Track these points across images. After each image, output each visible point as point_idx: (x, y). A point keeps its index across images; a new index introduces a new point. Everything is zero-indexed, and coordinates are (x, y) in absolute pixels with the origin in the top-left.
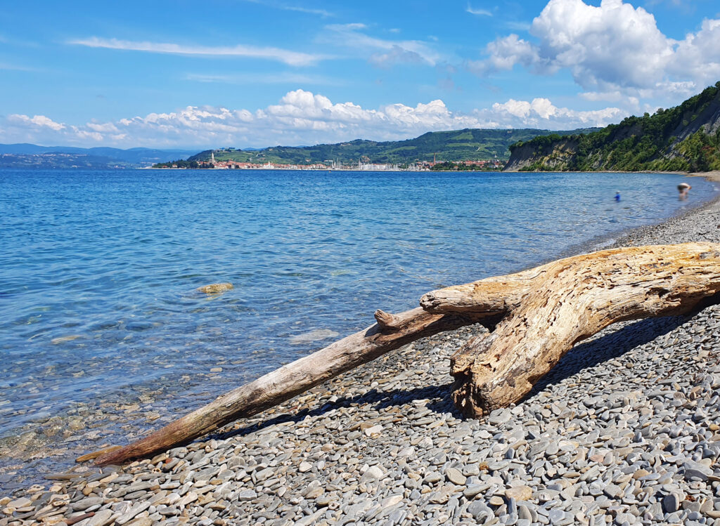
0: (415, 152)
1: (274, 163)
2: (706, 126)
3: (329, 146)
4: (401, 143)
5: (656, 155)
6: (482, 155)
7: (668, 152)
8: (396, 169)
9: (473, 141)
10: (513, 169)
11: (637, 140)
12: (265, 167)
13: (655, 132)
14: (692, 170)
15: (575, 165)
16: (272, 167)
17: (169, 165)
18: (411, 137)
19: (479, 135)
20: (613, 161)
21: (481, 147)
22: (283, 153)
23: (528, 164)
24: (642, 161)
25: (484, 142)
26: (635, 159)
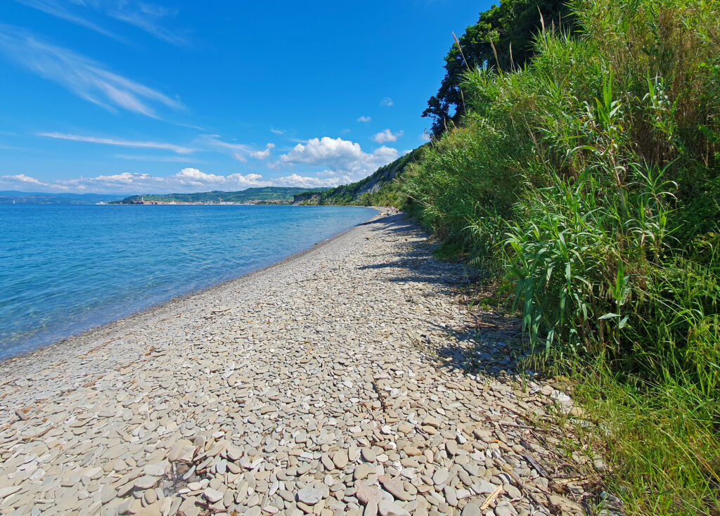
0: (245, 196)
1: (175, 201)
2: (369, 190)
3: (201, 194)
4: (237, 193)
5: (352, 200)
6: (276, 198)
7: (356, 199)
8: (238, 204)
9: (271, 192)
10: (296, 205)
11: (344, 194)
12: (171, 203)
13: (350, 191)
14: (366, 206)
15: (321, 203)
16: (175, 204)
17: (118, 202)
18: (242, 190)
19: (274, 189)
20: (336, 202)
21: (275, 195)
22: (177, 197)
23: (302, 202)
24: (347, 202)
25: (276, 192)
26: (344, 201)
